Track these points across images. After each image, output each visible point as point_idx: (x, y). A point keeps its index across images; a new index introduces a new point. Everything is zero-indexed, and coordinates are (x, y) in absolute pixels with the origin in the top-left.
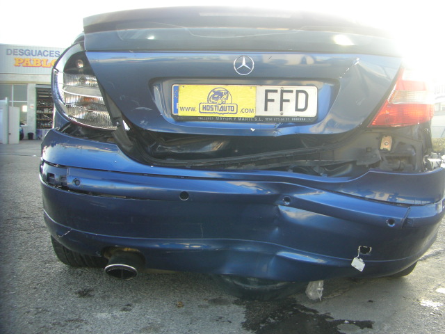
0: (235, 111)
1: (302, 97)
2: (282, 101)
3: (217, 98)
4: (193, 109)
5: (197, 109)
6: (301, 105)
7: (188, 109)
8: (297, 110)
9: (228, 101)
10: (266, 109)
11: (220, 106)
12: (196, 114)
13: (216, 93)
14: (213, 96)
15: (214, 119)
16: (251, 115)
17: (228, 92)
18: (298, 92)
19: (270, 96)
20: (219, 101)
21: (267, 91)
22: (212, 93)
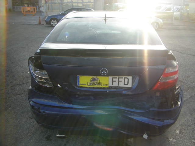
0: (101, 85)
1: (126, 80)
2: (119, 81)
3: (94, 81)
4: (85, 84)
5: (87, 84)
6: (126, 83)
7: (83, 84)
8: (124, 84)
9: (98, 82)
10: (113, 84)
11: (95, 84)
12: (86, 86)
13: (94, 79)
14: (92, 80)
15: (93, 88)
16: (107, 86)
17: (98, 78)
18: (125, 78)
19: (114, 80)
20: (95, 82)
21: (113, 78)
22: (92, 79)
